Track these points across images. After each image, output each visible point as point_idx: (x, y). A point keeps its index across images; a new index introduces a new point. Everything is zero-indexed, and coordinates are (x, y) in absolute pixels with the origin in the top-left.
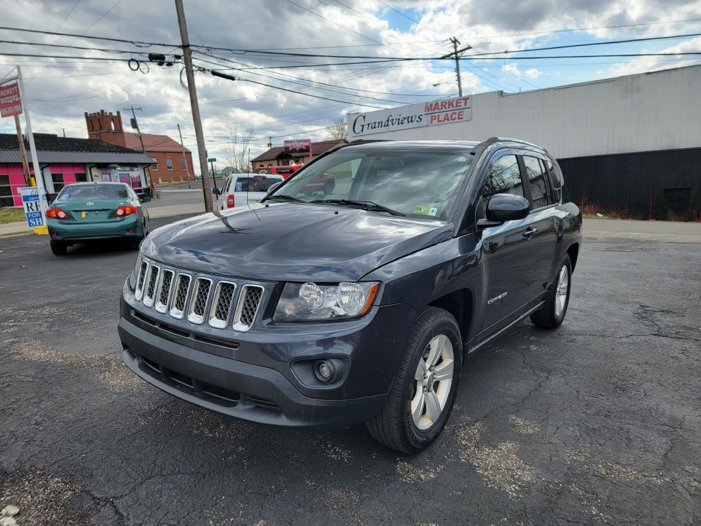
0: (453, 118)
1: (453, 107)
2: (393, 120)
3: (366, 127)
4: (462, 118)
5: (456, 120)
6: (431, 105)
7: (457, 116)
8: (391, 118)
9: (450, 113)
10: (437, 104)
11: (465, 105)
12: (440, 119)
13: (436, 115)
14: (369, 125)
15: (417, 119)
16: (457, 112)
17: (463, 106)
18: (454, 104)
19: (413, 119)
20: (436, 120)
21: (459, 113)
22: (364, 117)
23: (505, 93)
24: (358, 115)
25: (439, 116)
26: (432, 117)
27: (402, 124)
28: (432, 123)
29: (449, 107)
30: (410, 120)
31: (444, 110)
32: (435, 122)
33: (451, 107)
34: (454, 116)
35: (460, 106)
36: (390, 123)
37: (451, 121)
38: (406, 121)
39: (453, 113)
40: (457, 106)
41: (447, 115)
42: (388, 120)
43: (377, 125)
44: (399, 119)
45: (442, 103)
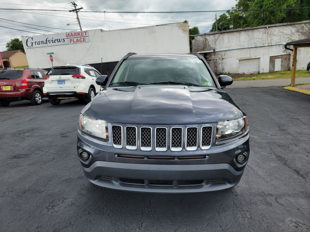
0: (81, 41)
1: (80, 35)
2: (49, 40)
3: (34, 44)
4: (85, 41)
5: (83, 42)
6: (69, 34)
7: (82, 40)
8: (48, 40)
9: (79, 39)
10: (72, 34)
11: (86, 35)
12: (74, 41)
13: (72, 39)
14: (35, 42)
15: (63, 40)
16: (82, 38)
17: (85, 35)
18: (80, 34)
19: (60, 41)
20: (73, 41)
21: (83, 38)
22: (32, 38)
23: (103, 30)
24: (28, 37)
25: (73, 39)
26: (70, 40)
27: (55, 43)
28: (70, 43)
29: (78, 36)
30: (59, 41)
31: (75, 37)
32: (72, 42)
33: (79, 35)
34: (81, 40)
35: (83, 35)
36: (48, 42)
37: (80, 42)
38: (56, 41)
39: (80, 39)
40: (82, 35)
41: (77, 39)
42: (46, 41)
43: (40, 43)
44: (53, 40)
45: (74, 33)
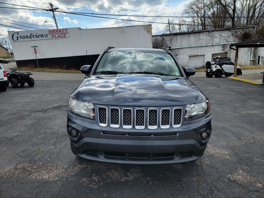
0: (62, 37)
1: (61, 32)
2: (33, 35)
3: (19, 38)
4: (66, 37)
6: (51, 30)
8: (32, 35)
9: (60, 35)
10: (54, 30)
11: (66, 32)
12: (56, 37)
13: (54, 35)
14: (21, 37)
15: (45, 36)
16: (63, 34)
17: (65, 32)
19: (44, 36)
20: (55, 37)
22: (18, 33)
23: (82, 29)
24: (14, 32)
25: (55, 35)
26: (52, 35)
27: (38, 37)
28: (52, 38)
29: (59, 32)
30: (42, 36)
31: (57, 33)
32: (54, 38)
34: (62, 36)
36: (32, 37)
38: (40, 36)
40: (63, 32)
41: (59, 35)
43: (25, 37)
44: (36, 35)
45: (56, 30)
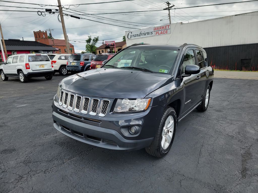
0: (164, 33)
2: (142, 33)
4: (167, 33)
5: (165, 34)
6: (156, 28)
7: (165, 32)
9: (163, 31)
10: (158, 27)
11: (168, 28)
12: (159, 33)
13: (158, 32)
14: (133, 35)
15: (151, 33)
16: (165, 30)
17: (167, 28)
18: (164, 27)
21: (166, 31)
22: (132, 33)
23: (183, 23)
24: (129, 32)
25: (159, 32)
26: (156, 32)
27: (145, 35)
28: (156, 35)
29: (162, 29)
30: (148, 33)
31: (160, 30)
32: (157, 34)
33: (163, 28)
34: (164, 32)
36: (141, 35)
37: (163, 34)
38: (147, 34)
39: (164, 31)
40: (165, 28)
41: (162, 32)
42: (140, 34)
43: (136, 36)
44: (144, 33)
45: (160, 27)
